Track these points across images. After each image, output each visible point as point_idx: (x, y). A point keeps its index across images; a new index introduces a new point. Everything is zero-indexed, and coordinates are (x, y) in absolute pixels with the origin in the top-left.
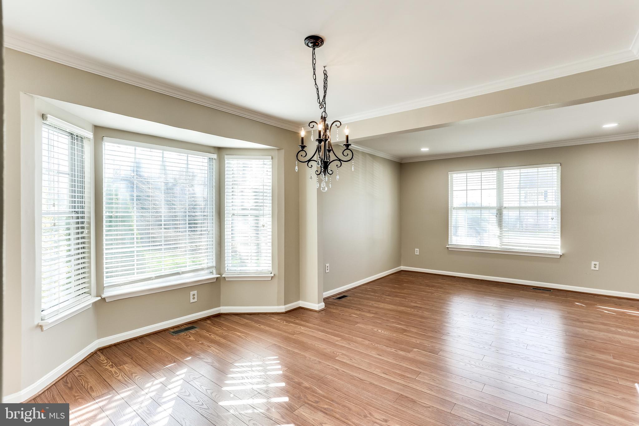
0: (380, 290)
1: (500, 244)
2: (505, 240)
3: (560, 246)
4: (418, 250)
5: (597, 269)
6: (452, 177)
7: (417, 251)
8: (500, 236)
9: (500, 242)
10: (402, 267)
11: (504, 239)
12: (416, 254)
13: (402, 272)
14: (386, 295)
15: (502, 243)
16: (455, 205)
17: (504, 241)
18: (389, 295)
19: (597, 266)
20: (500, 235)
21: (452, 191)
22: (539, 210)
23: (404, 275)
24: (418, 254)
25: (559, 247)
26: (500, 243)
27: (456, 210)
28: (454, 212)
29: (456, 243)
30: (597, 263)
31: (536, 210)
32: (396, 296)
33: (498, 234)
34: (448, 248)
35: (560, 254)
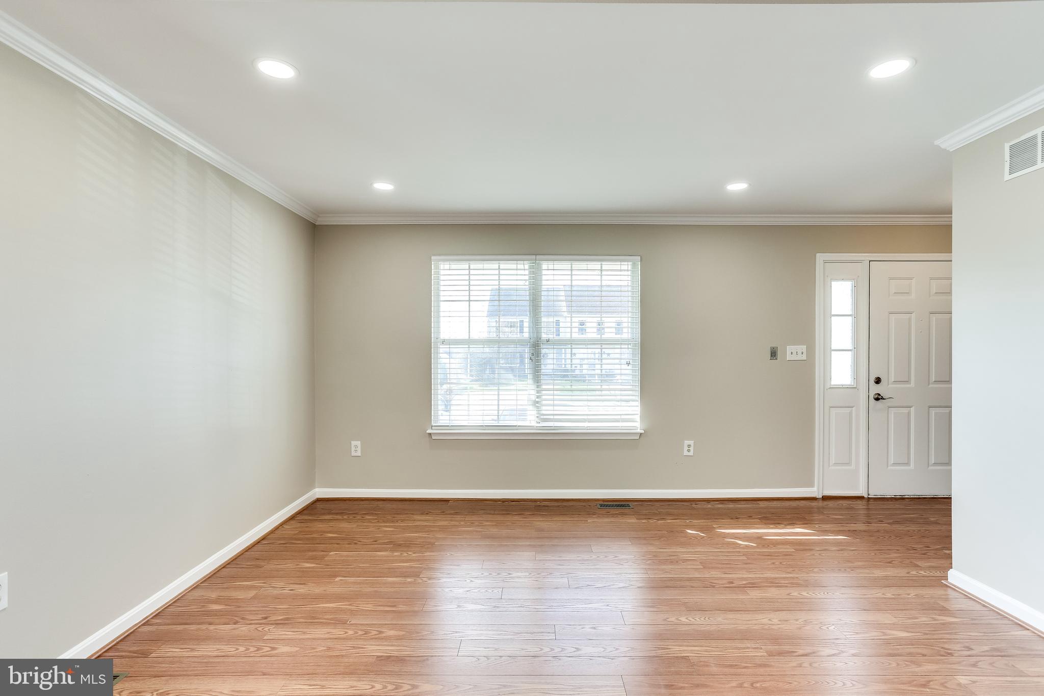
0: (254, 598)
1: (537, 419)
2: (546, 410)
3: (639, 415)
4: (358, 443)
5: (691, 453)
6: (437, 268)
7: (356, 446)
8: (537, 402)
9: (538, 415)
10: (317, 490)
11: (544, 408)
12: (353, 454)
13: (319, 505)
14: (277, 624)
15: (542, 418)
16: (444, 335)
17: (544, 412)
18: (285, 623)
19: (692, 449)
20: (537, 400)
21: (438, 301)
22: (604, 346)
23: (324, 514)
24: (359, 454)
25: (638, 418)
26: (537, 417)
27: (448, 346)
28: (443, 349)
29: (448, 422)
30: (691, 443)
31: (599, 346)
32: (313, 620)
33: (533, 398)
34: (430, 434)
35: (639, 431)
